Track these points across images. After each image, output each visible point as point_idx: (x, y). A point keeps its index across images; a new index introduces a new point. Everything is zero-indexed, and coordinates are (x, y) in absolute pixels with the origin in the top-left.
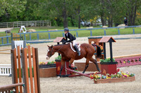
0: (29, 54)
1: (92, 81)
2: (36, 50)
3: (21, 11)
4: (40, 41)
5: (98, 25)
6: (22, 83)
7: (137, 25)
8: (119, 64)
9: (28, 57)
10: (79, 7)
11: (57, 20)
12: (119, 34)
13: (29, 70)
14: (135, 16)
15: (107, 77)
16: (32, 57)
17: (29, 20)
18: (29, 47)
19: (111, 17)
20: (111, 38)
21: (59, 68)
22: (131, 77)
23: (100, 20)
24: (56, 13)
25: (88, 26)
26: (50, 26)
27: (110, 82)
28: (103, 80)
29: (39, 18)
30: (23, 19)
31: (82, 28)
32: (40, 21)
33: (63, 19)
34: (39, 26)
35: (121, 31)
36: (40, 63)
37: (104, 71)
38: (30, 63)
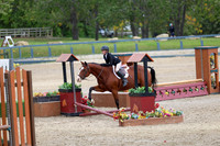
0: (18, 80)
1: (117, 123)
2: (28, 74)
3: (5, 14)
4: (35, 59)
5: (126, 35)
6: (7, 125)
7: (186, 35)
8: (158, 96)
9: (16, 85)
10: (96, 7)
11: (61, 27)
12: (158, 49)
13: (17, 105)
14: (184, 21)
15: (139, 117)
16: (22, 84)
17: (19, 27)
18: (18, 69)
19: (146, 23)
20: (146, 56)
21: (64, 103)
22: (178, 117)
23: (129, 28)
24: (61, 17)
25: (110, 36)
26: (51, 37)
27: (144, 124)
28: (134, 122)
29: (33, 24)
30: (9, 26)
31: (100, 40)
32: (35, 29)
33: (70, 25)
34: (33, 36)
35: (161, 44)
36: (35, 94)
37: (135, 107)
38: (19, 95)
